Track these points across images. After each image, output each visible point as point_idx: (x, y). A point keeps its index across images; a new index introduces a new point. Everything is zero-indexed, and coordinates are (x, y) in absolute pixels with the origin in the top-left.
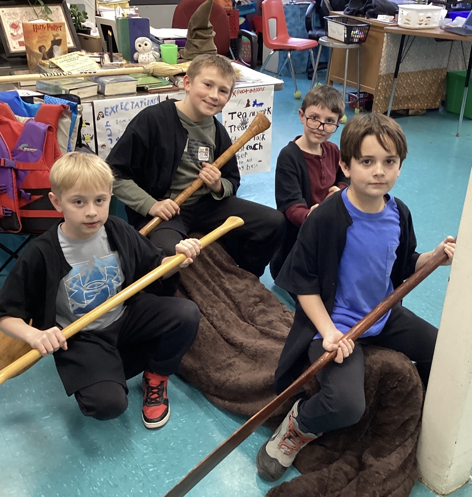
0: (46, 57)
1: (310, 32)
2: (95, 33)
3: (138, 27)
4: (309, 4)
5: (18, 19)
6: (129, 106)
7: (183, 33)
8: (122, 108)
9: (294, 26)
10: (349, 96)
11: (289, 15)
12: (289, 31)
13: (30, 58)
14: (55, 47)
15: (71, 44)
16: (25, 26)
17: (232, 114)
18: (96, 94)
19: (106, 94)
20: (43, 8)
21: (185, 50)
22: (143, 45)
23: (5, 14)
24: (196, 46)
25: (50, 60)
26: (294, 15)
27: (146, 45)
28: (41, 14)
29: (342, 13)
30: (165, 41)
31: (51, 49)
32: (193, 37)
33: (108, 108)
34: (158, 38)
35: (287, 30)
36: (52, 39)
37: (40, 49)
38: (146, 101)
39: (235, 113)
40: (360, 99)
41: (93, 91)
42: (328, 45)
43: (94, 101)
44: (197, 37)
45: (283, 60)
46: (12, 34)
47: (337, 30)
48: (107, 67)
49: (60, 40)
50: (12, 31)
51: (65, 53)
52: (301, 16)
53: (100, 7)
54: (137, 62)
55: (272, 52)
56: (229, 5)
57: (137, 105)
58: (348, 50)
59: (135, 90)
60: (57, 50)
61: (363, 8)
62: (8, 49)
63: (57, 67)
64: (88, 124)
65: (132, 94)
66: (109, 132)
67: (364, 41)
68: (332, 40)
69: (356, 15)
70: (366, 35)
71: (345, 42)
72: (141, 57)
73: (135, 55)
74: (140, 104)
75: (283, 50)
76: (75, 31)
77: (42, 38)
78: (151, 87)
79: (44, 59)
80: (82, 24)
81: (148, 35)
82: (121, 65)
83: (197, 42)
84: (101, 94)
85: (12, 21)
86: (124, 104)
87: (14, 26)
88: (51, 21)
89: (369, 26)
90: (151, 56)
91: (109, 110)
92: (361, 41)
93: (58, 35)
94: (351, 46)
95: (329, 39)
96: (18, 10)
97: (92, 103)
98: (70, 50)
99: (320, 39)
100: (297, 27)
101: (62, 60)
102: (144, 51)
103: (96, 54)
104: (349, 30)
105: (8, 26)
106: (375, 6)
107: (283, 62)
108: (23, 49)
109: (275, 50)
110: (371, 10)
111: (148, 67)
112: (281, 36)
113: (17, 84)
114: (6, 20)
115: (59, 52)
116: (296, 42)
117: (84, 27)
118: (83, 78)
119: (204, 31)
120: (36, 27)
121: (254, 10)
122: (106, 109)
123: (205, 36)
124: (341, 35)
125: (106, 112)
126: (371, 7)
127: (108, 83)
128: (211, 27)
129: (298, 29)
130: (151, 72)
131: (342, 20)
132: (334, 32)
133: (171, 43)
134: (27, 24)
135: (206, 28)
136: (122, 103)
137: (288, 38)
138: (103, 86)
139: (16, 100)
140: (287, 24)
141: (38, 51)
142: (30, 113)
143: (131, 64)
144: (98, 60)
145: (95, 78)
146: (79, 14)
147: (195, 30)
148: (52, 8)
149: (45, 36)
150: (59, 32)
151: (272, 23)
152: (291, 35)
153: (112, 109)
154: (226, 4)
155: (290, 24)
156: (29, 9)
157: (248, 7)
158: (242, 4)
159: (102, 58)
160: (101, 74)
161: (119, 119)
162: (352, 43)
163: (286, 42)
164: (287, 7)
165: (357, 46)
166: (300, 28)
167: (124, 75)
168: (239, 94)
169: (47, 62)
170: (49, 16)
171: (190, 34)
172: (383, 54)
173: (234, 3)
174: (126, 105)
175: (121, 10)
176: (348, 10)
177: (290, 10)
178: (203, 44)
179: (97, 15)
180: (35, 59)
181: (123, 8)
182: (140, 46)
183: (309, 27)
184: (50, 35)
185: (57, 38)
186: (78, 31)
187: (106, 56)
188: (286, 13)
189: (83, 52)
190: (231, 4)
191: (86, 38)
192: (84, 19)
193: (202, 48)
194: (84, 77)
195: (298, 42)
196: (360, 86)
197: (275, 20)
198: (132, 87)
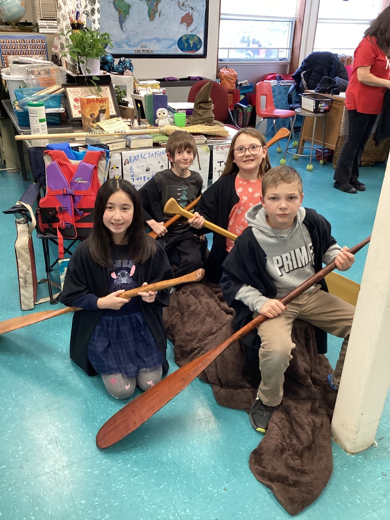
0: (95, 121)
1: (291, 105)
2: (131, 106)
3: (159, 101)
4: (291, 85)
5: (79, 95)
6: (147, 156)
7: (191, 105)
8: (141, 157)
9: (280, 100)
10: (317, 151)
11: (276, 93)
12: (276, 104)
13: (84, 122)
14: (101, 114)
15: (114, 113)
16: (81, 100)
17: (220, 162)
18: (125, 147)
19: (131, 147)
20: (96, 88)
21: (192, 117)
22: (162, 114)
23: (71, 92)
24: (200, 115)
25: (97, 123)
26: (280, 93)
27: (164, 113)
28: (95, 92)
29: (313, 91)
30: (179, 111)
31: (99, 116)
32: (198, 108)
33: (131, 157)
34: (174, 109)
35: (274, 103)
36: (100, 109)
37: (91, 116)
38: (159, 153)
39: (223, 162)
40: (324, 153)
41: (123, 145)
42: (301, 114)
43: (122, 152)
44: (200, 108)
45: (270, 125)
46: (74, 105)
47: (308, 104)
48: (135, 129)
49: (105, 110)
50: (75, 103)
51: (108, 119)
52: (285, 93)
53: (139, 88)
54: (157, 125)
55: (262, 119)
56: (233, 87)
57: (152, 155)
58: (315, 118)
59: (152, 145)
60: (103, 116)
61: (329, 88)
62: (71, 115)
63: (101, 128)
64: (118, 168)
65: (149, 147)
66: (132, 174)
67: (329, 111)
68: (304, 111)
69: (323, 93)
70: (330, 107)
71: (313, 112)
72: (160, 122)
73: (156, 121)
74: (154, 155)
75: (270, 118)
76: (117, 104)
77: (93, 108)
78: (163, 143)
79: (93, 122)
80: (122, 99)
81: (165, 106)
82: (146, 128)
83: (200, 112)
84: (128, 147)
85: (75, 97)
86: (143, 155)
87: (76, 100)
88: (101, 96)
89: (333, 100)
90: (167, 122)
91: (133, 158)
92: (326, 111)
93: (103, 106)
94: (318, 115)
95: (302, 110)
96: (79, 89)
97: (121, 153)
98: (112, 117)
99: (296, 110)
100: (282, 102)
101: (105, 123)
102: (163, 118)
103: (129, 120)
104: (317, 103)
105: (72, 100)
106: (338, 86)
107: (270, 126)
108: (80, 116)
109: (264, 118)
110: (335, 89)
111: (162, 129)
112: (269, 108)
113: (73, 140)
114: (71, 95)
115: (104, 118)
116: (280, 112)
117: (124, 101)
118: (117, 136)
119: (206, 104)
120: (89, 101)
121: (251, 90)
122: (130, 157)
123: (206, 107)
124: (311, 107)
125: (130, 160)
126: (334, 87)
127: (133, 140)
128: (211, 101)
129: (282, 103)
130: (165, 132)
131: (313, 96)
132: (306, 104)
133: (183, 112)
134: (83, 99)
135: (207, 102)
136: (142, 154)
137: (274, 109)
138: (130, 142)
139: (68, 149)
140: (275, 100)
141: (89, 117)
142: (77, 158)
143: (153, 127)
144: (129, 124)
145: (125, 136)
146: (120, 92)
147: (199, 103)
148: (103, 88)
149: (95, 107)
150: (104, 104)
151: (263, 99)
152: (277, 107)
153: (135, 158)
154: (231, 86)
155: (277, 99)
156: (87, 89)
157: (247, 88)
158: (243, 85)
159: (132, 122)
160: (129, 134)
161: (139, 165)
162: (319, 112)
163: (272, 112)
164: (275, 87)
165: (323, 115)
166: (284, 102)
167: (145, 134)
168: (226, 148)
169: (95, 125)
170: (100, 93)
171: (195, 106)
172: (342, 121)
173: (237, 85)
174: (145, 155)
175: (151, 89)
176: (318, 89)
177: (277, 89)
178: (204, 113)
179: (134, 93)
180: (87, 123)
181: (152, 88)
182: (160, 114)
183: (290, 102)
184: (98, 106)
185: (103, 109)
186: (119, 104)
187: (136, 121)
188: (273, 92)
189: (120, 118)
190: (235, 85)
191: (124, 109)
192: (124, 96)
193: (203, 116)
194: (119, 135)
195: (282, 112)
196: (324, 144)
197: (265, 96)
198: (150, 142)
